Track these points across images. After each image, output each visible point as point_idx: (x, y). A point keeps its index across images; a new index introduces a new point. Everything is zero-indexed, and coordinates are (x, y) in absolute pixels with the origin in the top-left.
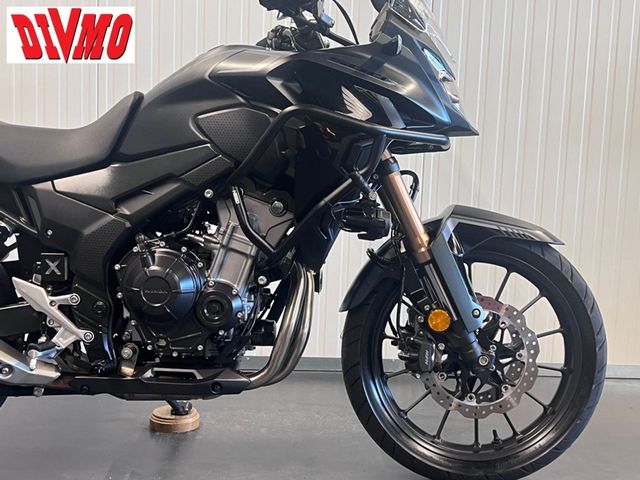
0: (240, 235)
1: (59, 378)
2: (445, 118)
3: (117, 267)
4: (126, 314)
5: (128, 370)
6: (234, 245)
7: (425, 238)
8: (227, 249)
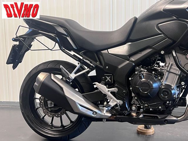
1: (111, 116)
3: (130, 79)
4: (133, 95)
5: (134, 114)
6: (172, 71)
8: (169, 72)
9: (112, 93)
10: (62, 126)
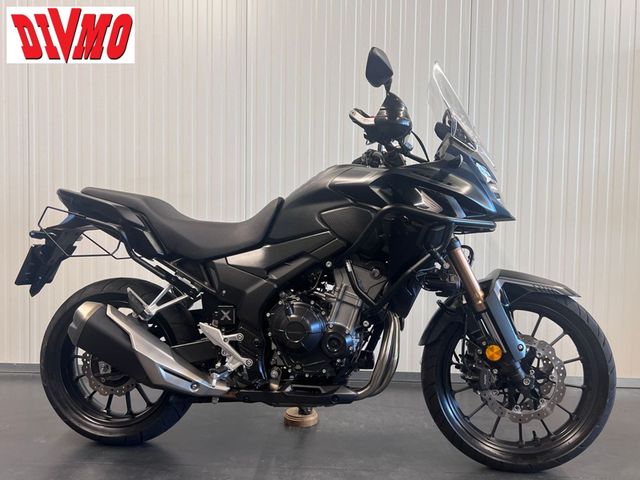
0: (351, 292)
1: (229, 391)
2: (492, 209)
3: (268, 314)
4: (274, 347)
5: (275, 386)
6: (346, 299)
7: (481, 294)
8: (342, 302)
9: (233, 343)
10: (130, 413)
